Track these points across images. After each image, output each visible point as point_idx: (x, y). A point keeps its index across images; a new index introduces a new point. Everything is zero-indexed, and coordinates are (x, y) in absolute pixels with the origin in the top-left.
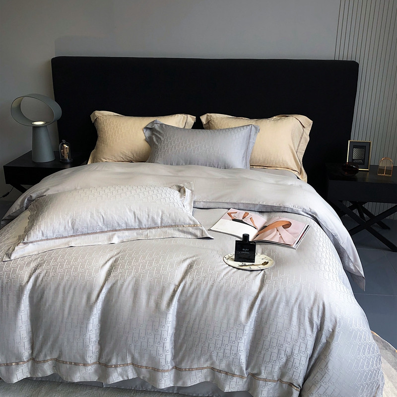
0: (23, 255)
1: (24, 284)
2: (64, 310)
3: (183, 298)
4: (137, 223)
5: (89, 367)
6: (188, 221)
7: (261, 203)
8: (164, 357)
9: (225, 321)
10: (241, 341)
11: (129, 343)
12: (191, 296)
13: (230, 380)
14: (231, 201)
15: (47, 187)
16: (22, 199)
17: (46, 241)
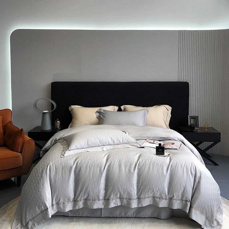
0: (69, 155)
1: (72, 165)
2: (90, 175)
3: (140, 167)
4: (113, 142)
5: (101, 201)
7: (159, 136)
8: (134, 192)
9: (158, 175)
10: (165, 183)
11: (119, 187)
12: (143, 166)
13: (161, 201)
14: (147, 136)
15: (64, 134)
16: (52, 141)
17: (77, 150)
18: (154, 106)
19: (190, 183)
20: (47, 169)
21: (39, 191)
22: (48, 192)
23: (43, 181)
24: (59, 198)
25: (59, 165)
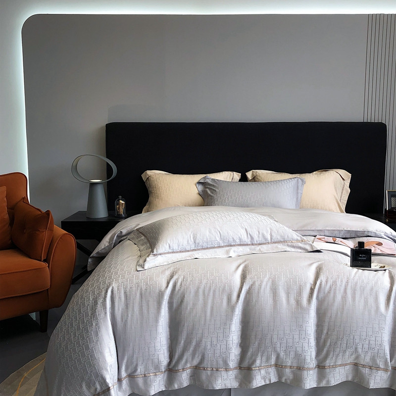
0: (155, 265)
1: (163, 289)
2: (205, 312)
3: (321, 295)
4: (250, 239)
5: (231, 372)
6: (295, 237)
7: (345, 229)
8: (309, 353)
9: (366, 313)
10: (384, 332)
11: (275, 340)
12: (329, 292)
13: (375, 374)
14: (317, 229)
15: (137, 223)
16: (112, 235)
17: (172, 254)
20: (105, 297)
21: (87, 348)
22: (110, 350)
23: (96, 325)
24: (135, 364)
25: (134, 289)
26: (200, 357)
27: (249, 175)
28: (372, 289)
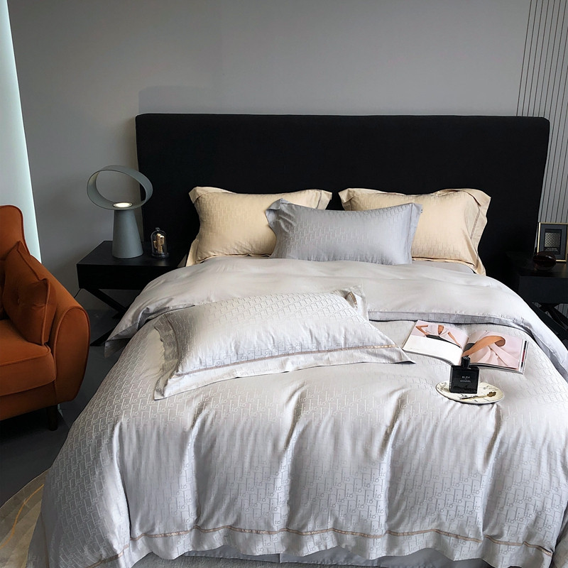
0: (180, 390)
1: (187, 429)
2: (243, 462)
3: (399, 443)
4: (315, 345)
5: (275, 535)
6: (379, 340)
7: (458, 313)
8: (377, 519)
9: (457, 470)
10: (478, 495)
11: (333, 502)
12: (410, 439)
13: (462, 545)
14: (419, 311)
15: (169, 296)
16: (135, 313)
18: (439, 192)
19: (557, 498)
20: (112, 437)
23: (100, 473)
24: (151, 522)
25: (149, 427)
26: (235, 517)
27: (344, 195)
28: (468, 437)
